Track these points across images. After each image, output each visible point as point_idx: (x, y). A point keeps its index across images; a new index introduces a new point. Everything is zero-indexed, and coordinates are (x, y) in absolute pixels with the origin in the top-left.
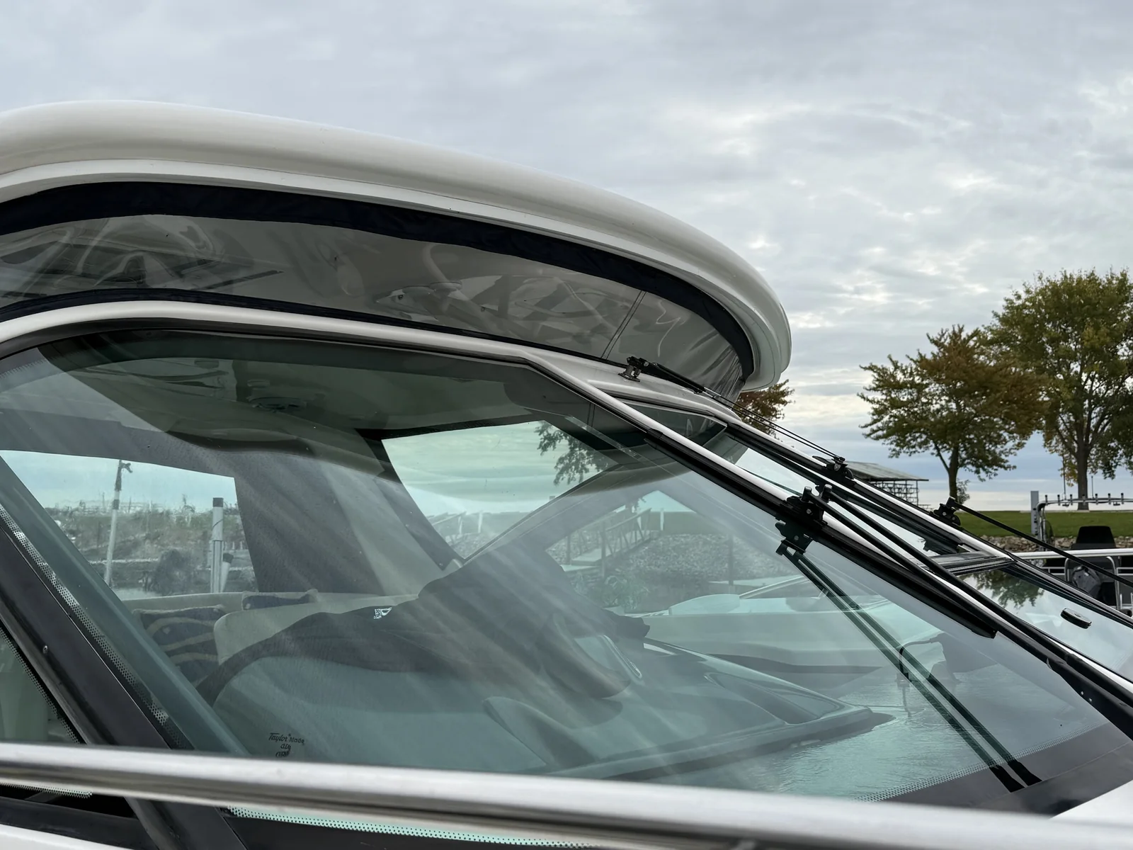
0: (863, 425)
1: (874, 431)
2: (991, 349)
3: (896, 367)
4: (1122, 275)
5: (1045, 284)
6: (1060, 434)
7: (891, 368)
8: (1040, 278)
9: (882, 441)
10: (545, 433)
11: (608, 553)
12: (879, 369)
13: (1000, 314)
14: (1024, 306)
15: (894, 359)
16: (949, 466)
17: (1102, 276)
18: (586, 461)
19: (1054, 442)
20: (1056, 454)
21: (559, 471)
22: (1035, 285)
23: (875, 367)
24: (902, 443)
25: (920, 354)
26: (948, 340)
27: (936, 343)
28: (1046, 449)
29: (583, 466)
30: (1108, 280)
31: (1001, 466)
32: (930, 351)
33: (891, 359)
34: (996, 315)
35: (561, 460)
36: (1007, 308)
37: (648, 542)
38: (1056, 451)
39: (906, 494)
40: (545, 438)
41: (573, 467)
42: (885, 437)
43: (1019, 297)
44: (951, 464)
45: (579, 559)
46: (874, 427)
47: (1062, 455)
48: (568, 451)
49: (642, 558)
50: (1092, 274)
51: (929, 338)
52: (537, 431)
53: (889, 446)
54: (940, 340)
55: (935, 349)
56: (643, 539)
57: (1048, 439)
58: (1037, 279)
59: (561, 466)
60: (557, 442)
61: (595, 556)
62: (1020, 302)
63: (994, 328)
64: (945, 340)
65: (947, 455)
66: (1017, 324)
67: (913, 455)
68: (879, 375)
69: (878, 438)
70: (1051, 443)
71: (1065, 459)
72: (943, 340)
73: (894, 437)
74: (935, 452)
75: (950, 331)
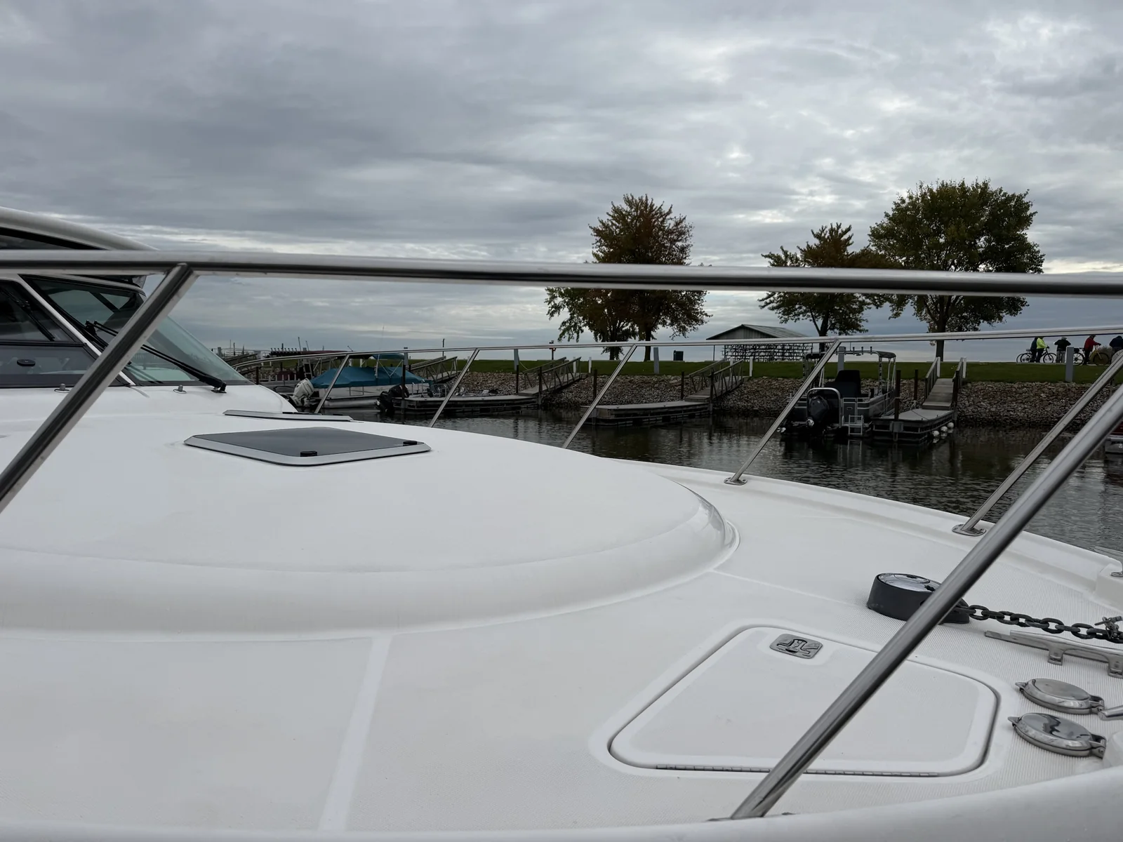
0: (761, 299)
1: (767, 304)
2: (881, 242)
3: (786, 256)
4: (984, 183)
5: (924, 191)
6: (927, 306)
7: (783, 257)
8: (921, 187)
9: (775, 311)
10: (553, 303)
11: (544, 388)
12: (775, 257)
13: (891, 213)
14: (907, 209)
15: (785, 249)
16: (820, 329)
17: (969, 184)
18: (582, 324)
19: (924, 312)
20: (925, 322)
21: (562, 331)
22: (916, 193)
23: (773, 255)
24: (787, 312)
25: (808, 245)
26: (828, 234)
27: (818, 236)
28: (918, 318)
29: (580, 328)
30: (973, 188)
31: (858, 330)
32: (814, 242)
33: (783, 250)
34: (887, 215)
35: (564, 323)
36: (896, 209)
37: (578, 381)
38: (925, 319)
39: (803, 350)
40: (552, 307)
41: (572, 329)
42: (778, 308)
43: (903, 201)
44: (821, 328)
45: (524, 392)
46: (768, 301)
47: (929, 322)
48: (569, 316)
49: (571, 392)
50: (963, 184)
51: (813, 233)
52: (547, 302)
53: (778, 315)
54: (821, 234)
55: (817, 242)
56: (573, 379)
57: (919, 310)
58: (919, 187)
59: (563, 328)
60: (561, 310)
61: (536, 390)
62: (904, 205)
63: (885, 225)
64: (825, 235)
65: (820, 322)
66: (901, 222)
67: (798, 321)
68: (775, 261)
69: (773, 309)
70: (921, 314)
71: (931, 325)
72: (823, 235)
73: (783, 309)
74: (812, 319)
75: (829, 227)
